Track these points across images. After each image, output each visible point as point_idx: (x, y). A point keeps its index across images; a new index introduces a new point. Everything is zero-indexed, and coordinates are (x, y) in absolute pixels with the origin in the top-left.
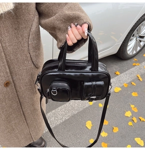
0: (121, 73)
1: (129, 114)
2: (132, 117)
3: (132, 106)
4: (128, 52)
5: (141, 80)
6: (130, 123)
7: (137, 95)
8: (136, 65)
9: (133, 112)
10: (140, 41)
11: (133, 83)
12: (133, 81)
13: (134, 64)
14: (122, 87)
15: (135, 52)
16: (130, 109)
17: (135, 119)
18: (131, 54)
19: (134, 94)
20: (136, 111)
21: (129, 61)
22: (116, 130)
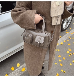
0: (62, 37)
1: (68, 52)
2: (70, 53)
3: (69, 49)
4: (64, 28)
5: (71, 38)
6: (69, 56)
7: (70, 45)
8: (67, 33)
9: (70, 51)
10: (68, 23)
11: (68, 40)
12: (67, 39)
13: (66, 32)
14: (64, 42)
15: (66, 28)
16: (68, 50)
17: (71, 54)
18: (65, 28)
19: (69, 44)
20: (71, 51)
21: (64, 32)
22: (64, 59)
